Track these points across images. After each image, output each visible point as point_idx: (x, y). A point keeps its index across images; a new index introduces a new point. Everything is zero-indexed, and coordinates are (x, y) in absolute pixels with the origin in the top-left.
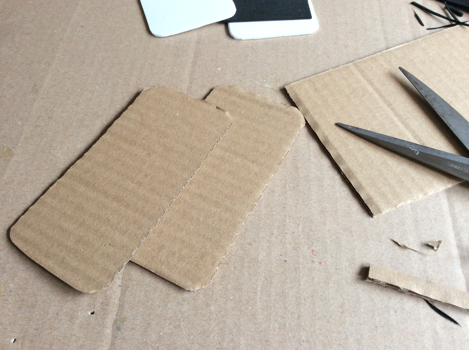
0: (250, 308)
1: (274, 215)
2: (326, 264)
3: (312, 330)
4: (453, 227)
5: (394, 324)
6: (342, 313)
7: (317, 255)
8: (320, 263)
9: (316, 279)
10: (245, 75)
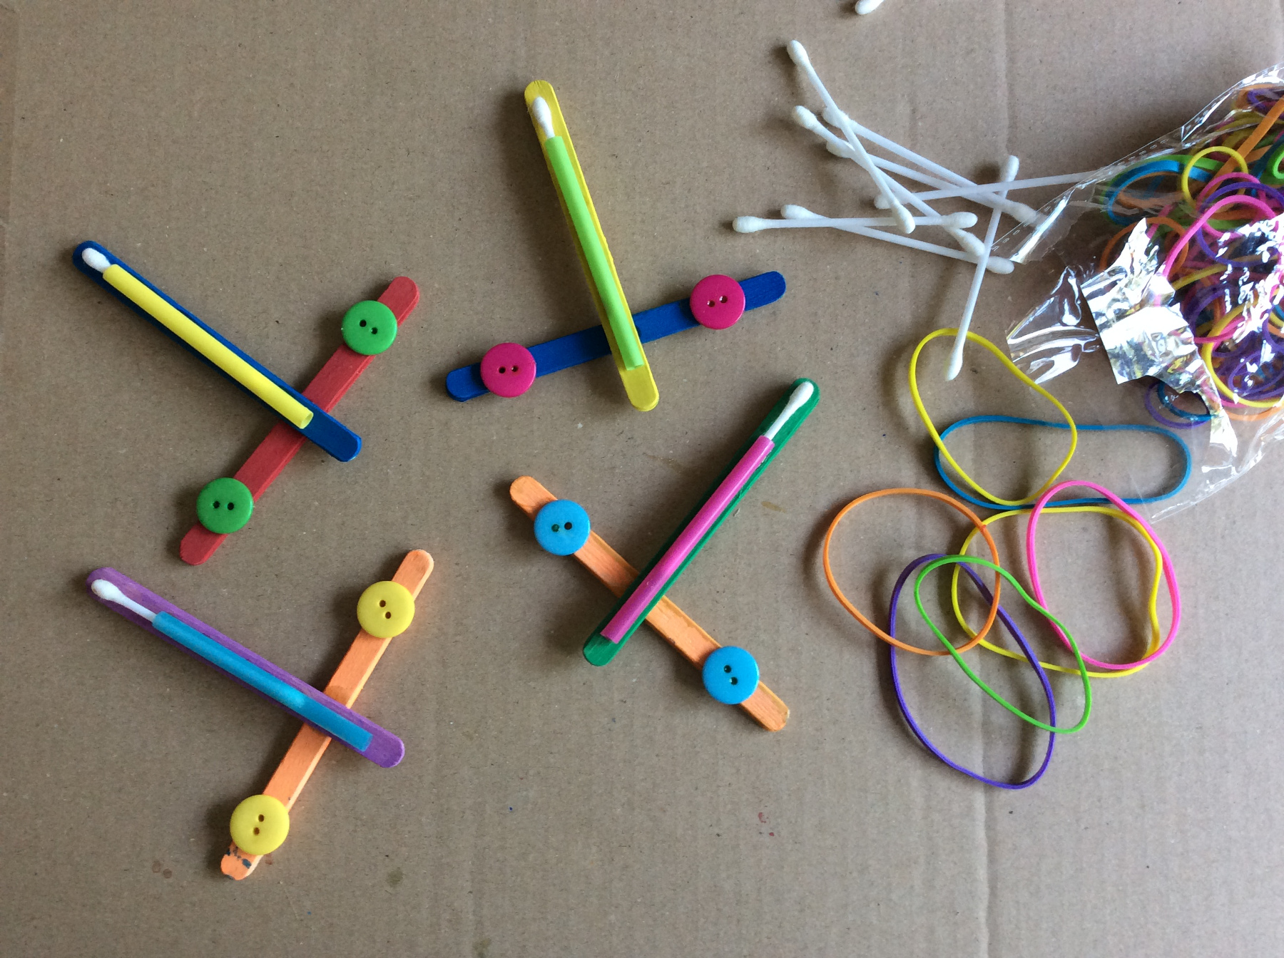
0: (667, 913)
1: (699, 752)
2: (779, 836)
3: (757, 940)
4: (984, 757)
5: (875, 922)
6: (802, 911)
7: (767, 820)
8: (772, 834)
9: (764, 863)
10: (632, 438)
